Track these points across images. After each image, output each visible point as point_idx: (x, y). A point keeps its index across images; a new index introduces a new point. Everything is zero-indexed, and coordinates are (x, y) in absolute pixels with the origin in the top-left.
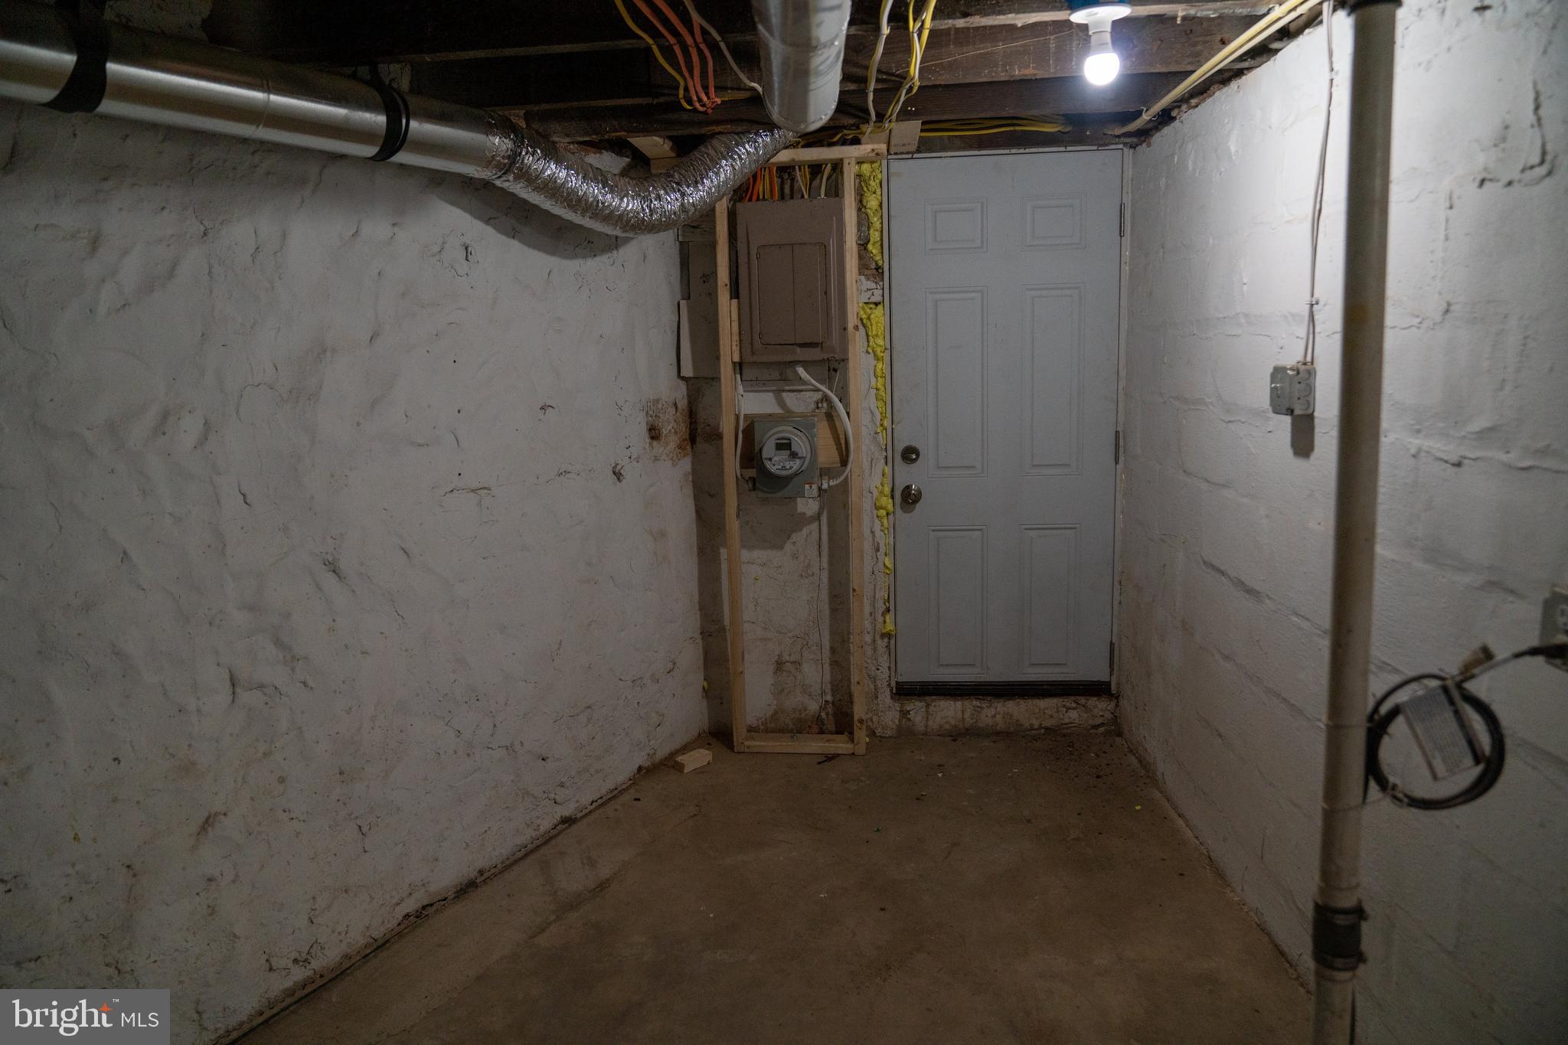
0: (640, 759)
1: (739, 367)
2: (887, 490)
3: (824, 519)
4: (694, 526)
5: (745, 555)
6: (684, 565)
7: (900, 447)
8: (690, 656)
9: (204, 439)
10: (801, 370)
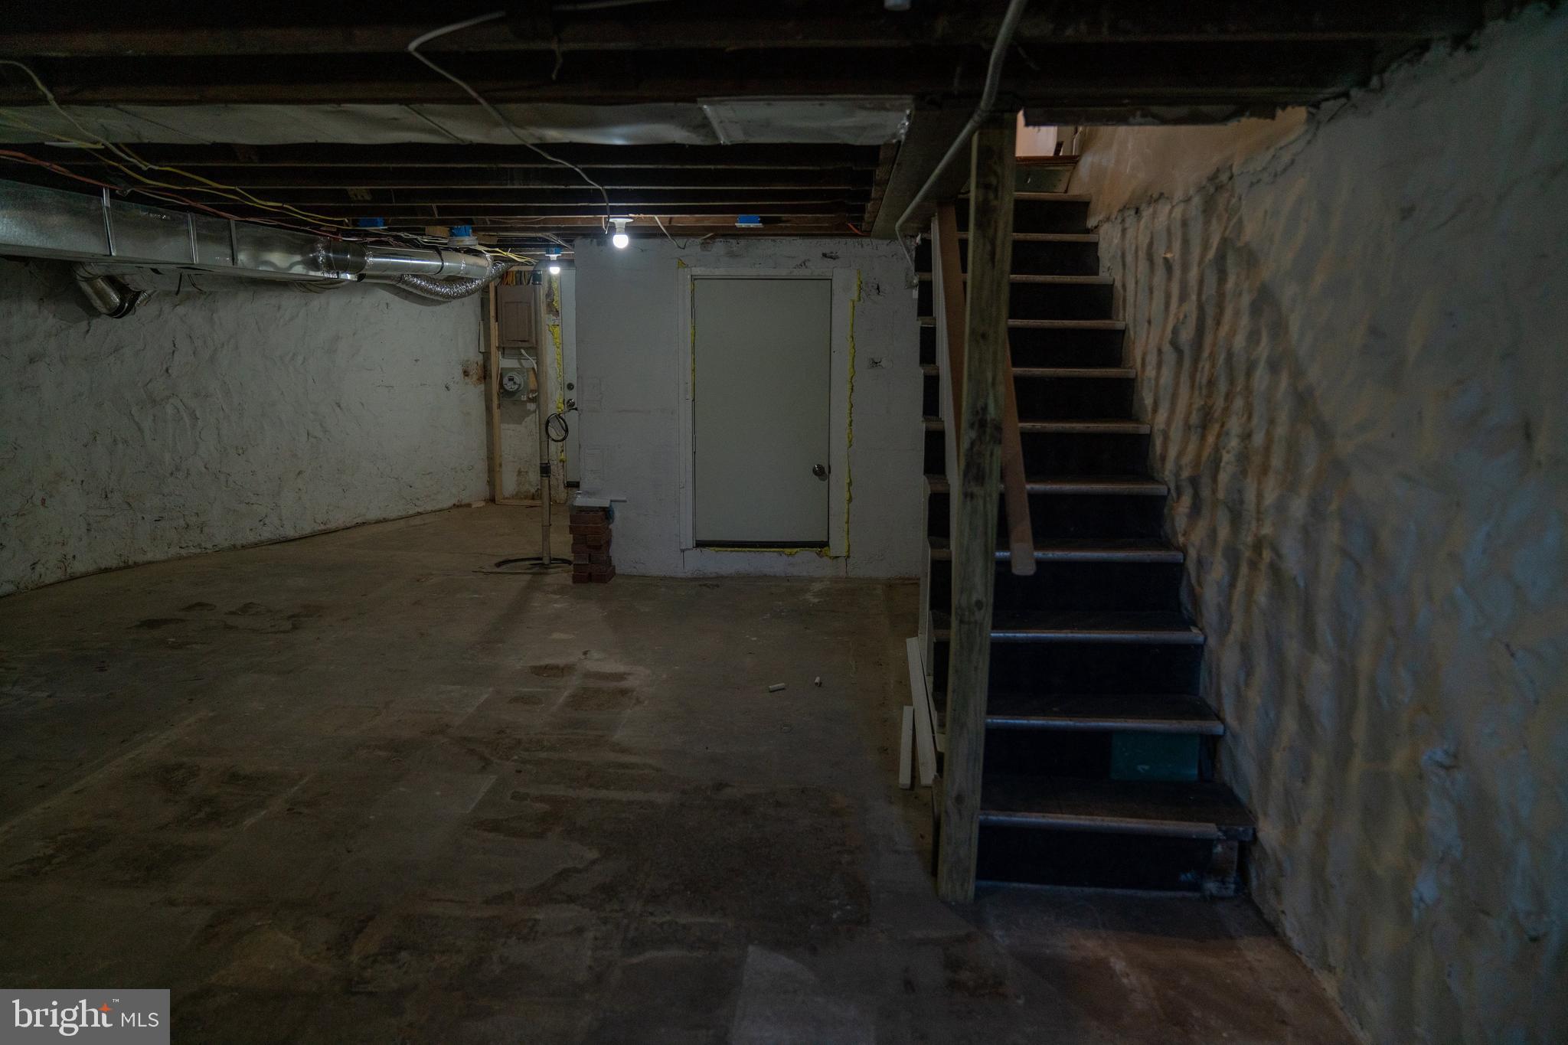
0: (454, 501)
1: (498, 348)
2: (561, 401)
3: (537, 412)
4: (485, 413)
5: (504, 426)
6: (481, 429)
7: (567, 383)
8: (481, 466)
9: (304, 362)
10: (523, 351)
